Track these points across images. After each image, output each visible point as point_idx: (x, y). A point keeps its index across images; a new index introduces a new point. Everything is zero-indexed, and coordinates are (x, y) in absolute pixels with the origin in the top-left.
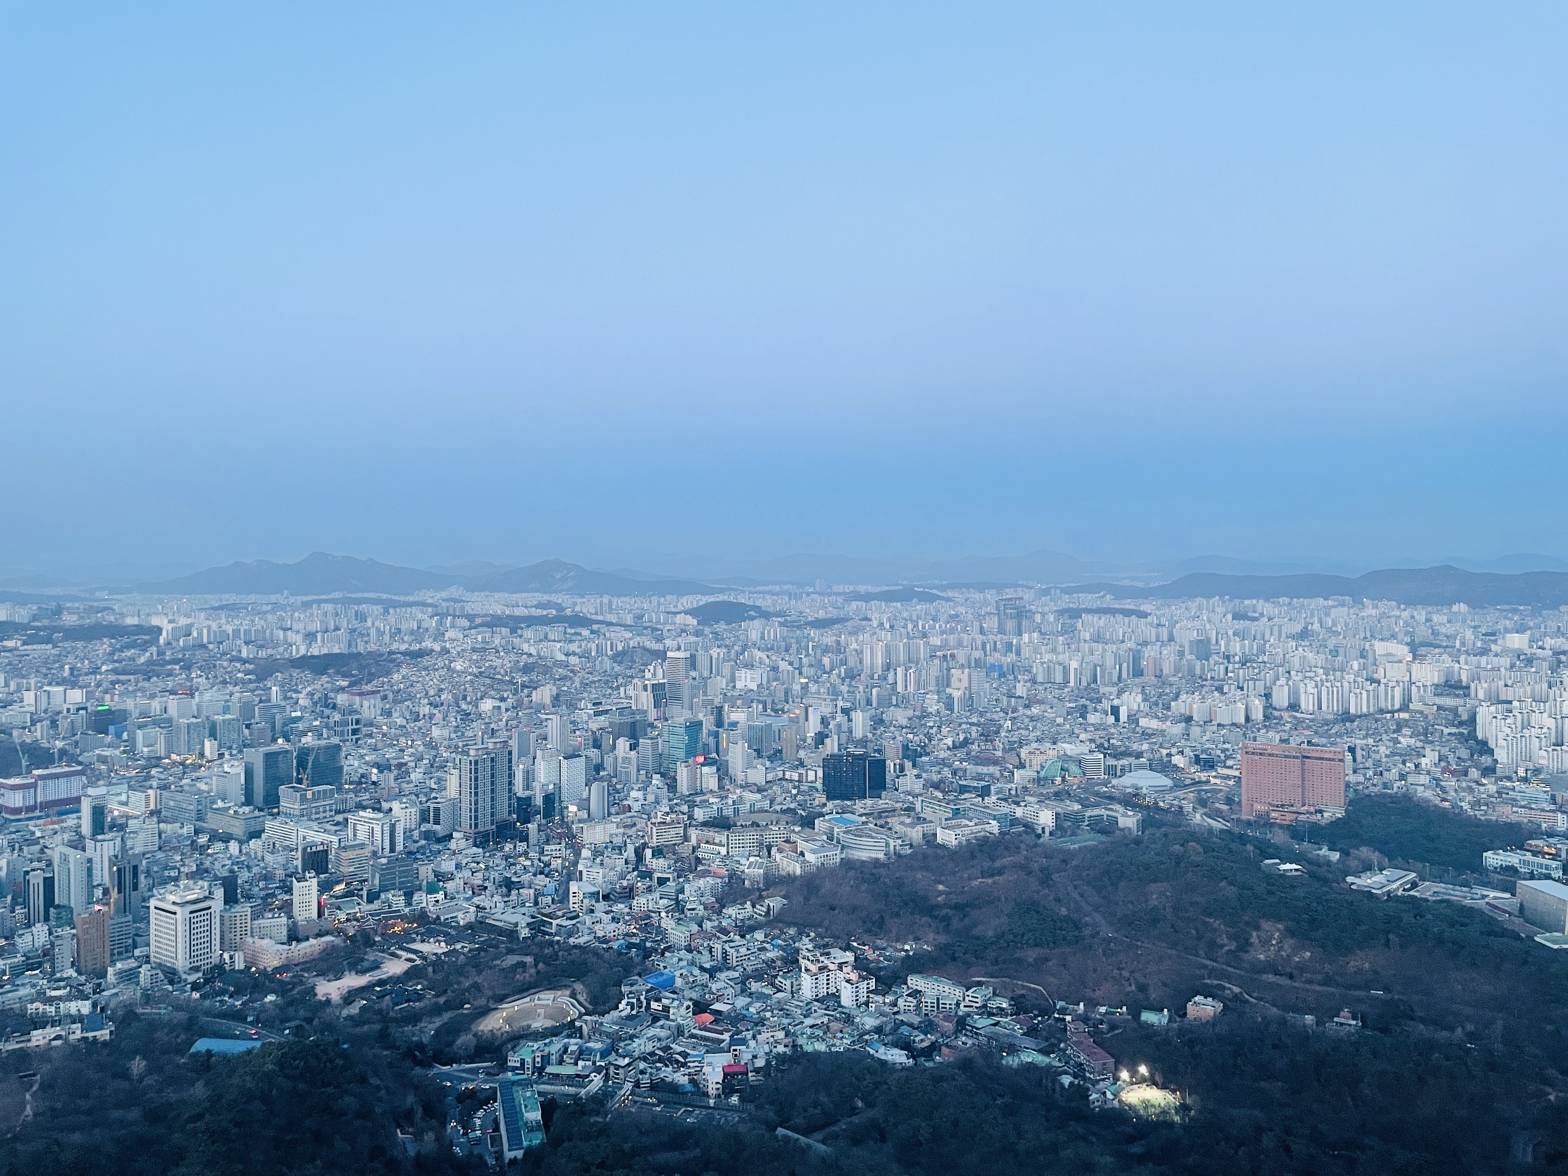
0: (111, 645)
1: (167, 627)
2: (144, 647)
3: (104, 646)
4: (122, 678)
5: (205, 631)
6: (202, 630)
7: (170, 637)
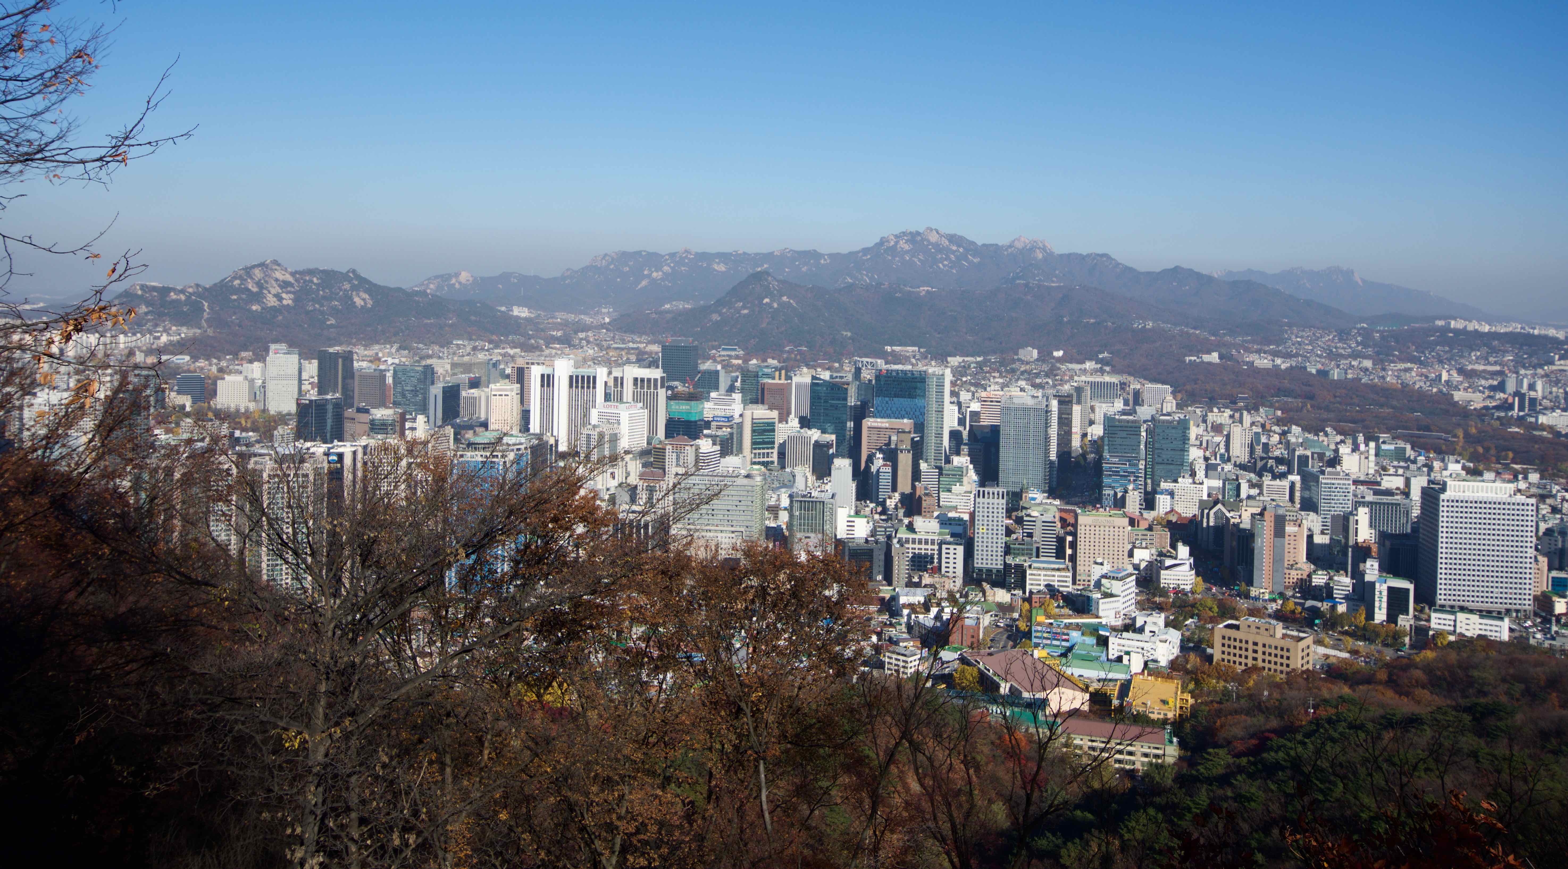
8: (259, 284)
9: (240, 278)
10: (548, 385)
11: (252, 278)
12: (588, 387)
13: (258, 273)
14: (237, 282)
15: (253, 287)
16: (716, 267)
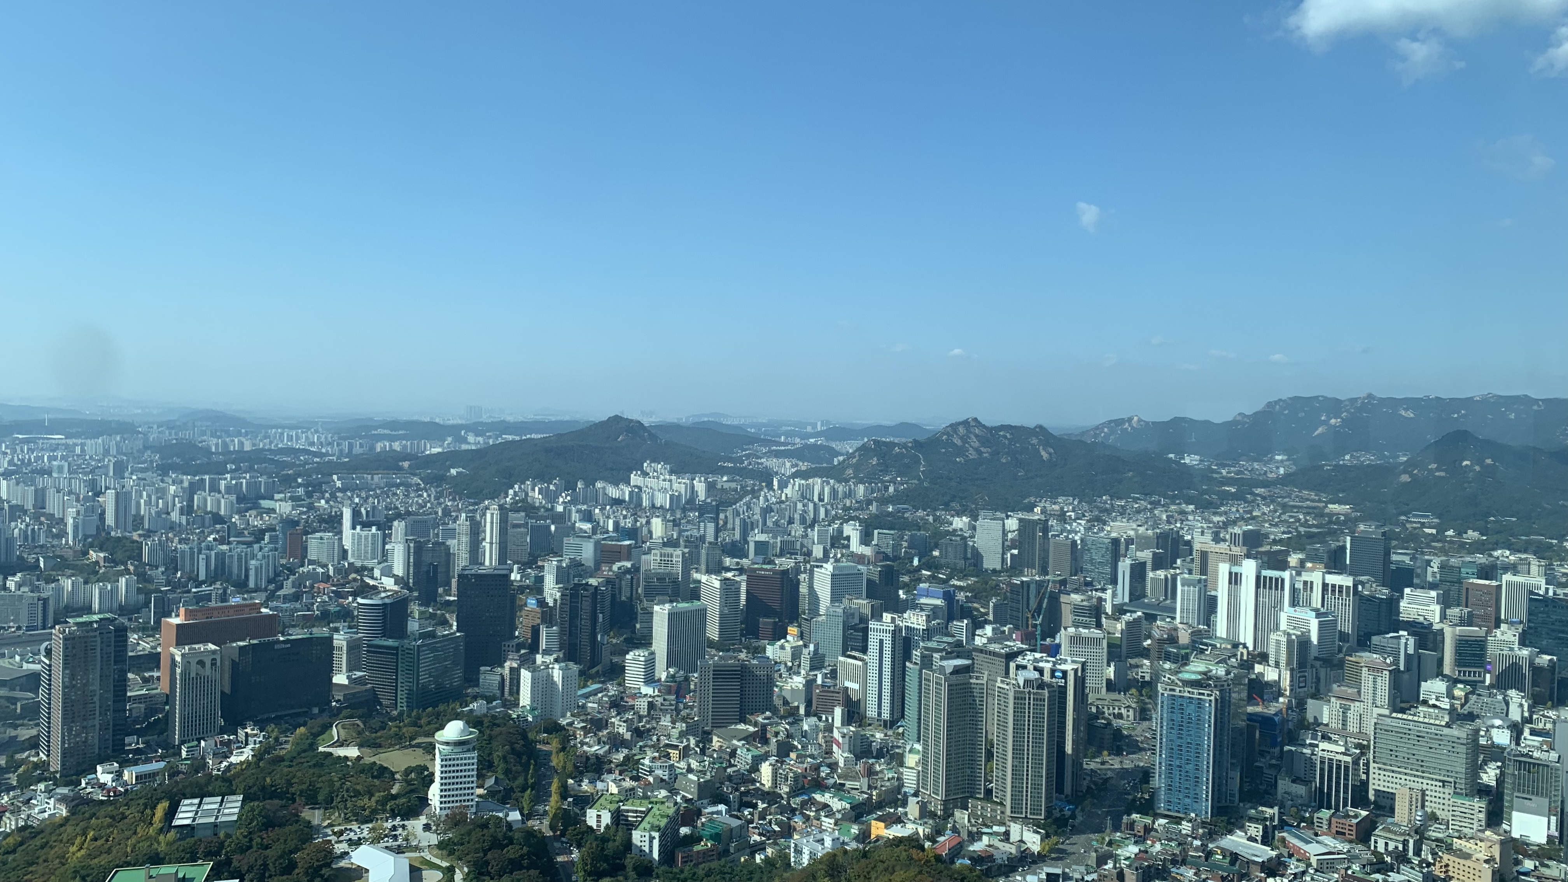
8: (962, 438)
9: (948, 434)
10: (1236, 583)
11: (957, 434)
12: (1277, 589)
13: (961, 430)
14: (944, 437)
15: (958, 442)
16: (1403, 413)
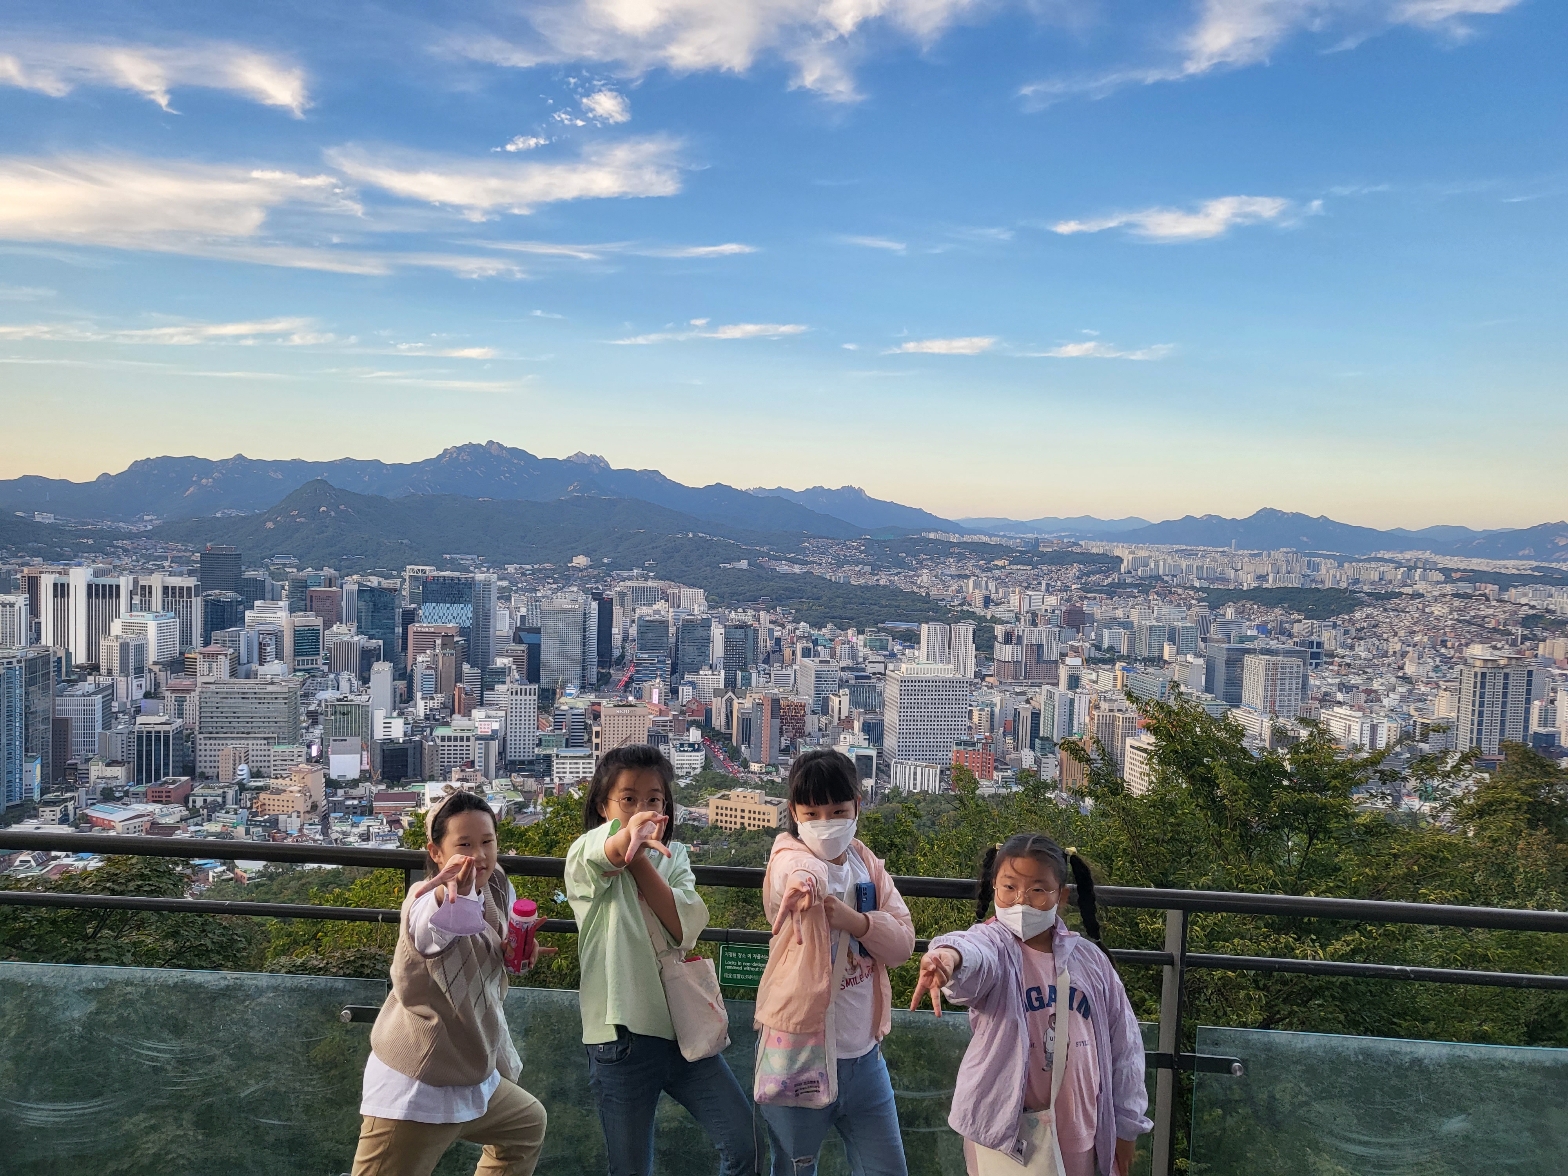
0: (1080, 570)
1: (1127, 558)
2: (1107, 573)
3: (1074, 570)
4: (1089, 595)
5: (1161, 563)
6: (1158, 562)
7: (1130, 567)
10: (62, 595)
12: (110, 596)
16: (272, 474)
